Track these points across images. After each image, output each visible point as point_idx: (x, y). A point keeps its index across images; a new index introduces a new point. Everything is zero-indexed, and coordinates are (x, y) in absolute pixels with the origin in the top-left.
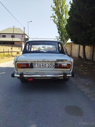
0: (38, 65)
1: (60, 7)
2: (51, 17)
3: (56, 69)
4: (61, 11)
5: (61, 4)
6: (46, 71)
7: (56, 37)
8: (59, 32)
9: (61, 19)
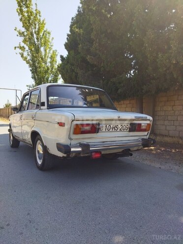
0: (106, 126)
1: (34, 31)
2: (15, 48)
3: (132, 134)
4: (37, 39)
5: (37, 27)
6: (118, 137)
7: (27, 86)
8: (34, 77)
9: (37, 53)
